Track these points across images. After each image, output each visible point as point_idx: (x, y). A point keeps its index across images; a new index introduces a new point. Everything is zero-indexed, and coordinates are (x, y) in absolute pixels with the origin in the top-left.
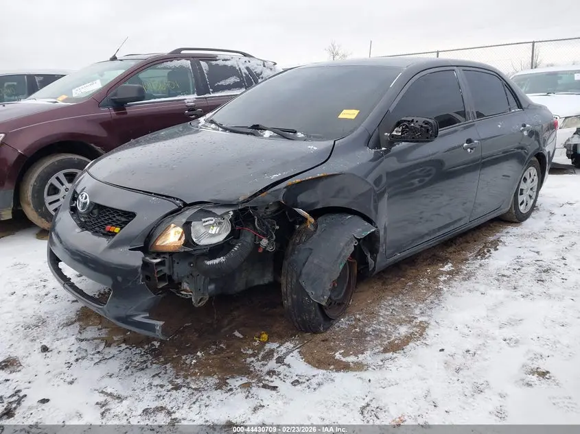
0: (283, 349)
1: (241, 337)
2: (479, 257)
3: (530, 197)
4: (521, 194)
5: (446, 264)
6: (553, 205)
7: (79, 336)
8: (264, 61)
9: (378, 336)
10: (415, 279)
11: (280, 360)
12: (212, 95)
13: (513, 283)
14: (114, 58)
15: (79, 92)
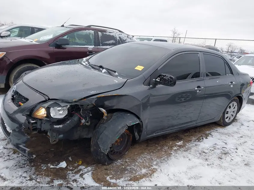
0: (86, 170)
1: (71, 160)
2: (197, 141)
3: (232, 115)
4: (227, 113)
5: (180, 141)
6: (245, 120)
7: (5, 147)
8: (128, 35)
9: (131, 172)
10: (162, 146)
11: (81, 176)
12: (101, 47)
13: (207, 157)
14: (63, 26)
15: (43, 39)
